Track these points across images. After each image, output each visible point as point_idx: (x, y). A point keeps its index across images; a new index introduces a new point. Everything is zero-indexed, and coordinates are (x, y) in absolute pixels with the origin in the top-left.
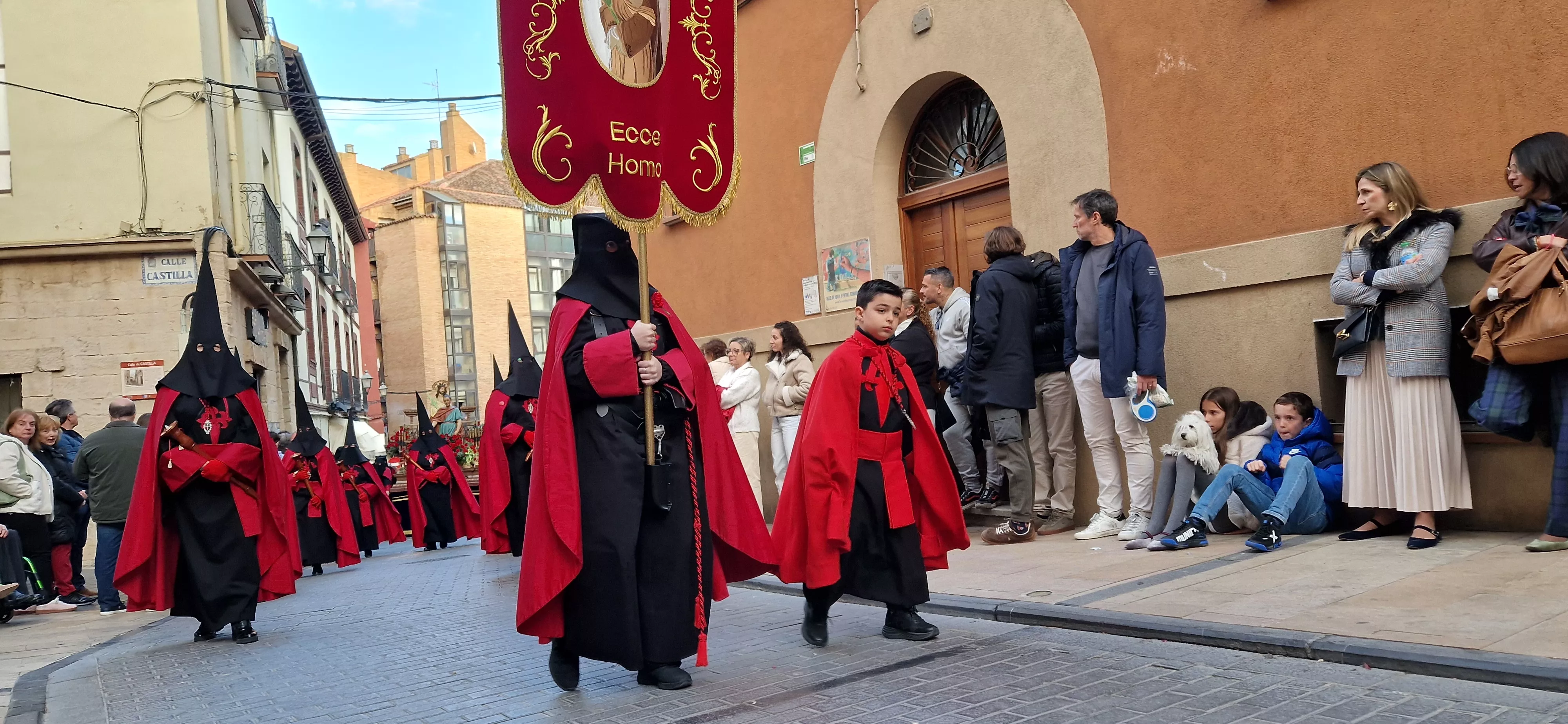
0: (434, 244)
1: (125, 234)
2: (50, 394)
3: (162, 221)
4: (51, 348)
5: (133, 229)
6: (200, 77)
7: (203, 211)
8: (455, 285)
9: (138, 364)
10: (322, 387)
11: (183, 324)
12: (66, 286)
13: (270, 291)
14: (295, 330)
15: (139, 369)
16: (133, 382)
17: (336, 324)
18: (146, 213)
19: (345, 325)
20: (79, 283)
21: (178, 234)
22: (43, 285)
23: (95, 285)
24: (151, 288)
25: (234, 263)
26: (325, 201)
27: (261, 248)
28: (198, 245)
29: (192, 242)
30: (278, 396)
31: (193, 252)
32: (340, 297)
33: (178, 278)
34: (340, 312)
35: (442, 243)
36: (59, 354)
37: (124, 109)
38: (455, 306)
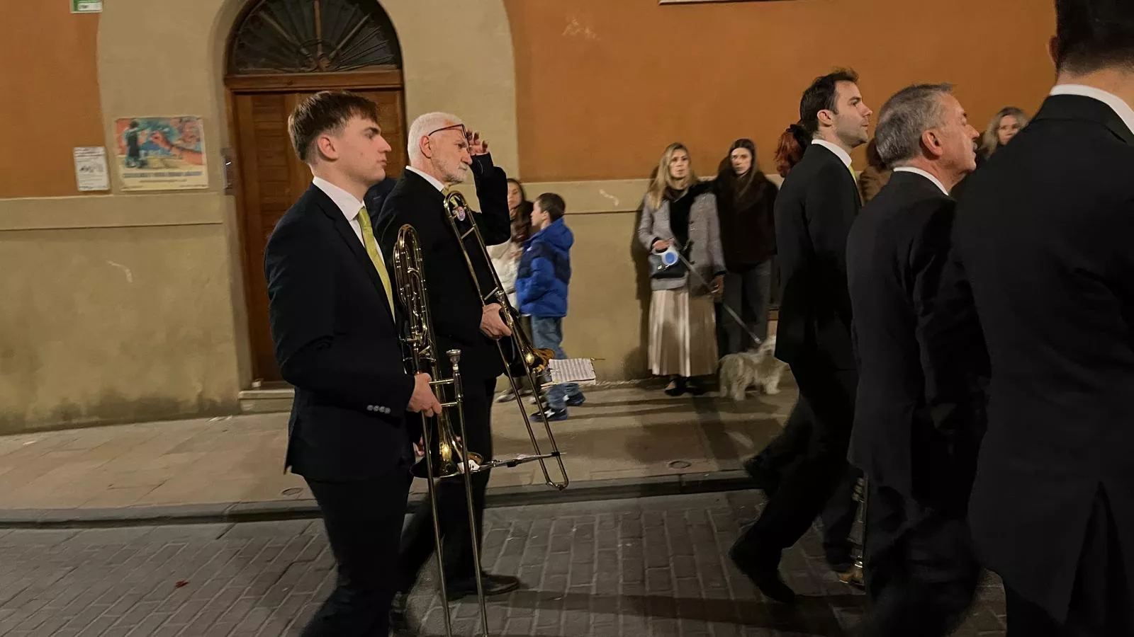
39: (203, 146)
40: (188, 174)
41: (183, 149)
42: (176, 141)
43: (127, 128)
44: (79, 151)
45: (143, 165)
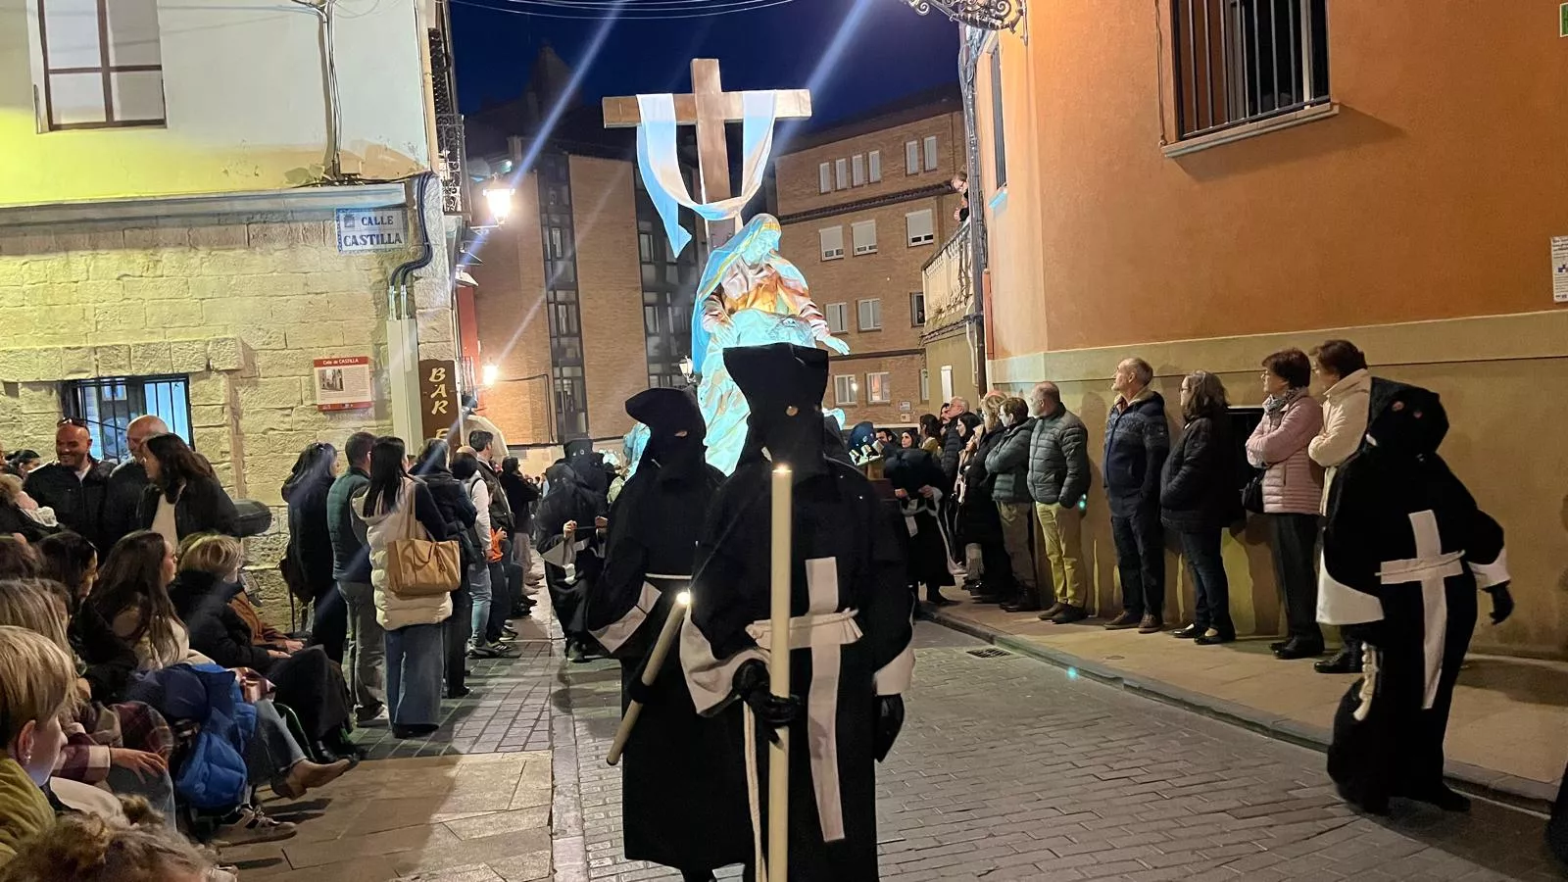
1: (316, 182)
2: (226, 401)
3: (360, 164)
4: (226, 339)
5: (325, 176)
7: (413, 149)
8: (559, 254)
9: (336, 362)
11: (392, 306)
12: (240, 252)
15: (337, 368)
16: (331, 387)
18: (337, 153)
20: (257, 248)
21: (383, 182)
23: (278, 253)
24: (348, 257)
29: (402, 194)
31: (403, 207)
33: (382, 243)
36: (236, 348)
44: (1559, 242)
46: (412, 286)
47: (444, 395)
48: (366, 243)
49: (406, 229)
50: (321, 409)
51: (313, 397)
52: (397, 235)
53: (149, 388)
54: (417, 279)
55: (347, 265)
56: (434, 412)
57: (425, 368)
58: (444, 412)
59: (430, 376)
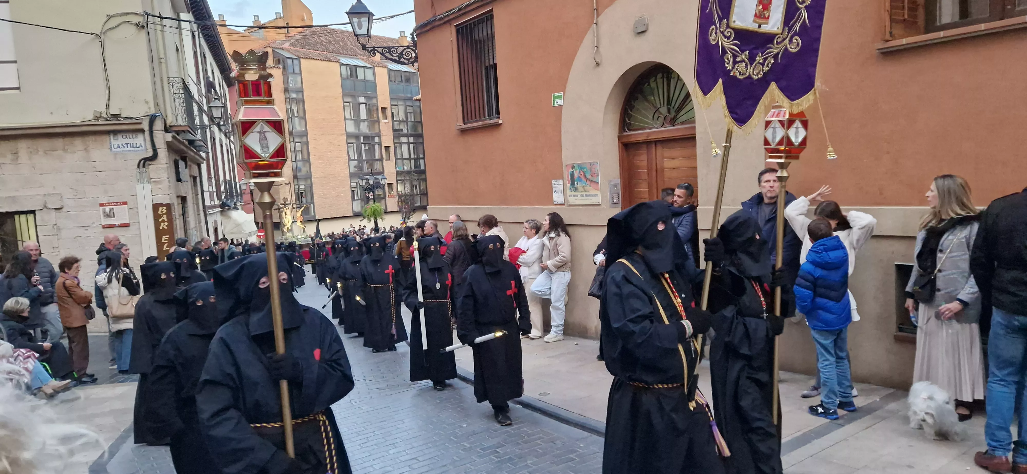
0: (282, 85)
1: (97, 118)
2: (55, 223)
3: (120, 109)
4: (53, 194)
5: (102, 115)
6: (140, 12)
7: (147, 102)
8: (296, 115)
9: (111, 204)
10: (217, 192)
11: (138, 177)
12: (60, 152)
13: (188, 145)
14: (201, 162)
15: (111, 207)
16: (107, 216)
17: (221, 146)
18: (110, 104)
19: (226, 145)
20: (69, 150)
21: (132, 118)
22: (45, 152)
23: (79, 152)
24: (116, 154)
25: (169, 137)
26: (211, 63)
27: (182, 121)
28: (146, 126)
29: (142, 125)
30: (194, 210)
31: (142, 131)
32: (223, 128)
33: (133, 147)
34: (223, 137)
35: (286, 86)
36: (59, 198)
37: (91, 34)
38: (296, 128)
39: (599, 179)
40: (593, 196)
41: (592, 181)
42: (588, 176)
43: (571, 169)
44: (554, 181)
45: (576, 190)
46: (148, 168)
47: (166, 220)
48: (124, 147)
49: (145, 140)
50: (104, 227)
51: (101, 222)
52: (140, 143)
53: (16, 217)
54: (150, 165)
55: (115, 158)
56: (161, 228)
57: (156, 207)
58: (166, 228)
59: (159, 210)
